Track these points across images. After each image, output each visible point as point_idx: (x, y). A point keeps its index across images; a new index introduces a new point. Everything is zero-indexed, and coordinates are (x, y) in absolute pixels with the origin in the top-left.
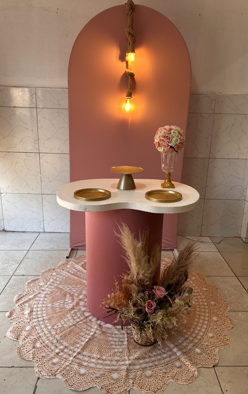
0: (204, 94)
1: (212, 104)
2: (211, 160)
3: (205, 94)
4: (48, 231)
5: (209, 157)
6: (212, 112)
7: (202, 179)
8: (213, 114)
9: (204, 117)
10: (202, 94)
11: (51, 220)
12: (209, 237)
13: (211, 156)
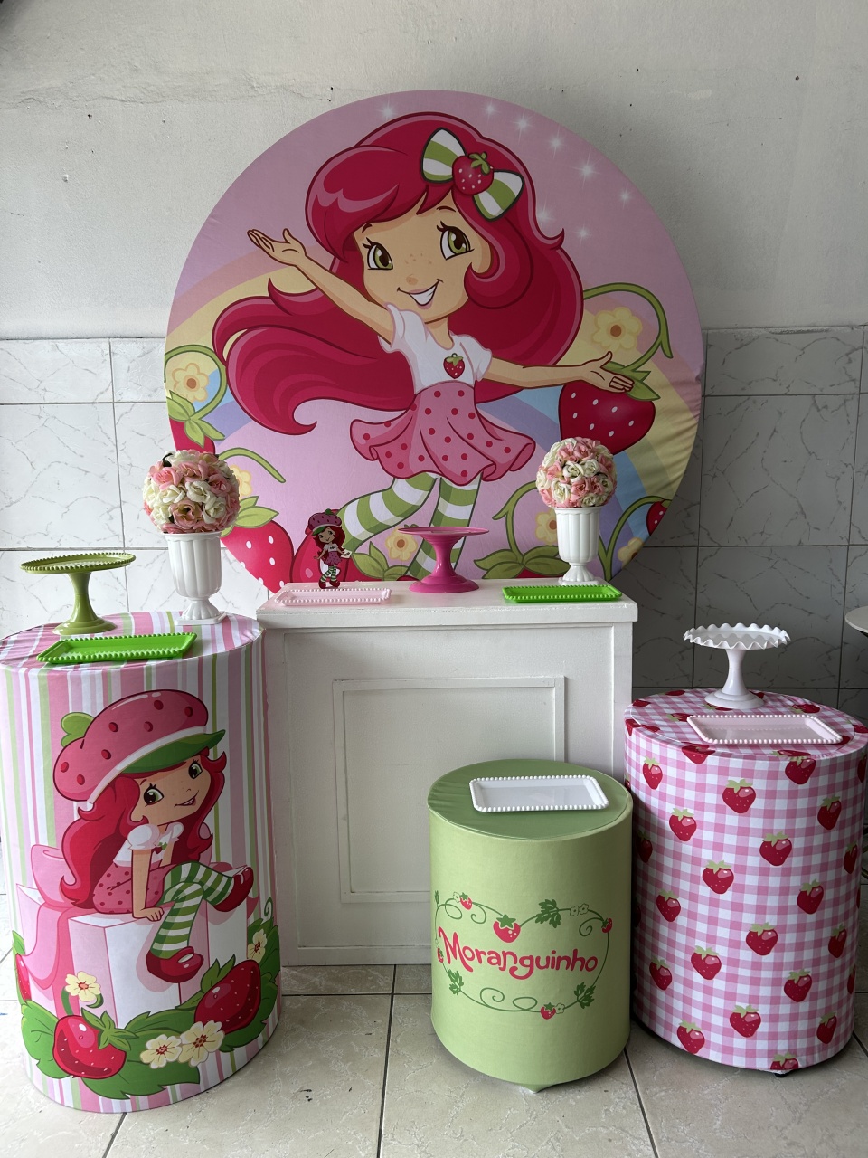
0: (822, 331)
1: (850, 361)
2: (854, 551)
3: (826, 331)
5: (849, 541)
6: (851, 388)
7: (827, 618)
8: (856, 397)
9: (826, 407)
10: (816, 331)
13: (856, 540)
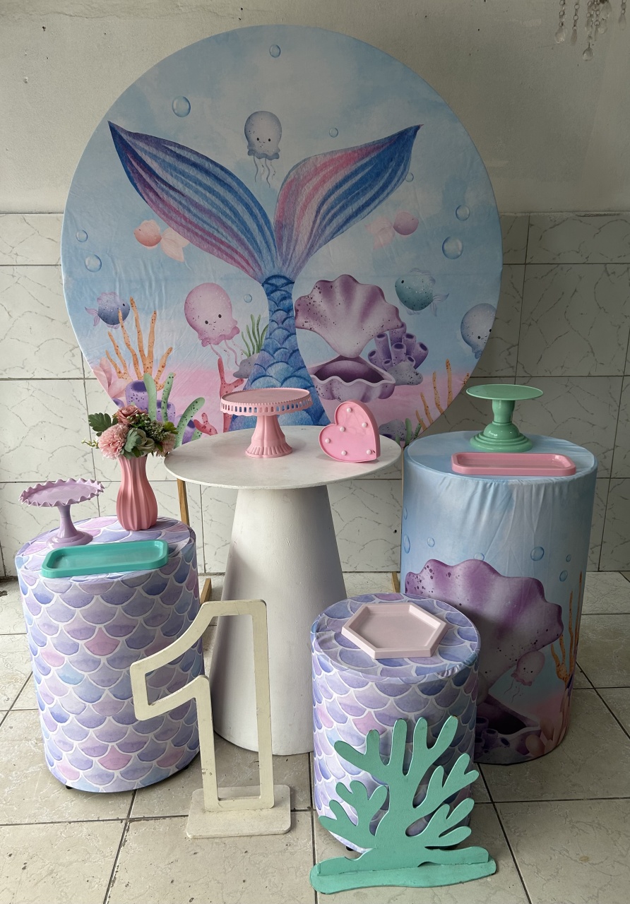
0: (615, 215)
2: (627, 380)
4: (216, 572)
5: (624, 372)
9: (614, 273)
10: (610, 215)
11: (224, 544)
12: (619, 572)
